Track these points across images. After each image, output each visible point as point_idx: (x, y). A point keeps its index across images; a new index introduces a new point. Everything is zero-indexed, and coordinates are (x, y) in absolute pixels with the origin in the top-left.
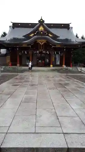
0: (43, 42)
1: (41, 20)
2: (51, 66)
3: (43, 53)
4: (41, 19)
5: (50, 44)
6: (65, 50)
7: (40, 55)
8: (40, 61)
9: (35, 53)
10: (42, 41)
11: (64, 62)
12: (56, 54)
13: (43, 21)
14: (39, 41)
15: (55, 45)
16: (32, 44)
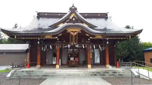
0: (76, 32)
1: (73, 8)
2: (89, 66)
3: (76, 48)
4: (73, 6)
5: (87, 35)
6: (108, 43)
7: (72, 50)
8: (72, 59)
9: (65, 48)
10: (74, 31)
11: (108, 61)
12: (96, 48)
13: (76, 9)
14: (69, 30)
15: (94, 36)
16: (60, 35)
